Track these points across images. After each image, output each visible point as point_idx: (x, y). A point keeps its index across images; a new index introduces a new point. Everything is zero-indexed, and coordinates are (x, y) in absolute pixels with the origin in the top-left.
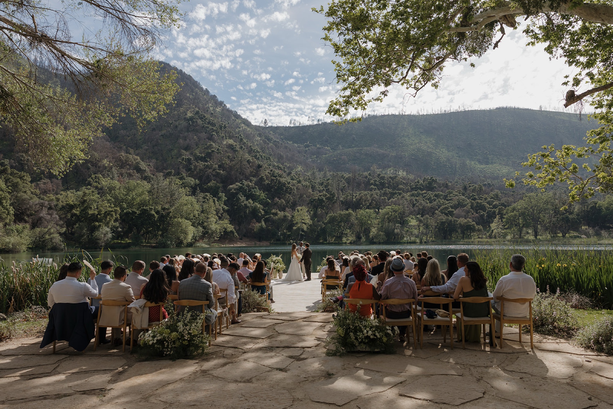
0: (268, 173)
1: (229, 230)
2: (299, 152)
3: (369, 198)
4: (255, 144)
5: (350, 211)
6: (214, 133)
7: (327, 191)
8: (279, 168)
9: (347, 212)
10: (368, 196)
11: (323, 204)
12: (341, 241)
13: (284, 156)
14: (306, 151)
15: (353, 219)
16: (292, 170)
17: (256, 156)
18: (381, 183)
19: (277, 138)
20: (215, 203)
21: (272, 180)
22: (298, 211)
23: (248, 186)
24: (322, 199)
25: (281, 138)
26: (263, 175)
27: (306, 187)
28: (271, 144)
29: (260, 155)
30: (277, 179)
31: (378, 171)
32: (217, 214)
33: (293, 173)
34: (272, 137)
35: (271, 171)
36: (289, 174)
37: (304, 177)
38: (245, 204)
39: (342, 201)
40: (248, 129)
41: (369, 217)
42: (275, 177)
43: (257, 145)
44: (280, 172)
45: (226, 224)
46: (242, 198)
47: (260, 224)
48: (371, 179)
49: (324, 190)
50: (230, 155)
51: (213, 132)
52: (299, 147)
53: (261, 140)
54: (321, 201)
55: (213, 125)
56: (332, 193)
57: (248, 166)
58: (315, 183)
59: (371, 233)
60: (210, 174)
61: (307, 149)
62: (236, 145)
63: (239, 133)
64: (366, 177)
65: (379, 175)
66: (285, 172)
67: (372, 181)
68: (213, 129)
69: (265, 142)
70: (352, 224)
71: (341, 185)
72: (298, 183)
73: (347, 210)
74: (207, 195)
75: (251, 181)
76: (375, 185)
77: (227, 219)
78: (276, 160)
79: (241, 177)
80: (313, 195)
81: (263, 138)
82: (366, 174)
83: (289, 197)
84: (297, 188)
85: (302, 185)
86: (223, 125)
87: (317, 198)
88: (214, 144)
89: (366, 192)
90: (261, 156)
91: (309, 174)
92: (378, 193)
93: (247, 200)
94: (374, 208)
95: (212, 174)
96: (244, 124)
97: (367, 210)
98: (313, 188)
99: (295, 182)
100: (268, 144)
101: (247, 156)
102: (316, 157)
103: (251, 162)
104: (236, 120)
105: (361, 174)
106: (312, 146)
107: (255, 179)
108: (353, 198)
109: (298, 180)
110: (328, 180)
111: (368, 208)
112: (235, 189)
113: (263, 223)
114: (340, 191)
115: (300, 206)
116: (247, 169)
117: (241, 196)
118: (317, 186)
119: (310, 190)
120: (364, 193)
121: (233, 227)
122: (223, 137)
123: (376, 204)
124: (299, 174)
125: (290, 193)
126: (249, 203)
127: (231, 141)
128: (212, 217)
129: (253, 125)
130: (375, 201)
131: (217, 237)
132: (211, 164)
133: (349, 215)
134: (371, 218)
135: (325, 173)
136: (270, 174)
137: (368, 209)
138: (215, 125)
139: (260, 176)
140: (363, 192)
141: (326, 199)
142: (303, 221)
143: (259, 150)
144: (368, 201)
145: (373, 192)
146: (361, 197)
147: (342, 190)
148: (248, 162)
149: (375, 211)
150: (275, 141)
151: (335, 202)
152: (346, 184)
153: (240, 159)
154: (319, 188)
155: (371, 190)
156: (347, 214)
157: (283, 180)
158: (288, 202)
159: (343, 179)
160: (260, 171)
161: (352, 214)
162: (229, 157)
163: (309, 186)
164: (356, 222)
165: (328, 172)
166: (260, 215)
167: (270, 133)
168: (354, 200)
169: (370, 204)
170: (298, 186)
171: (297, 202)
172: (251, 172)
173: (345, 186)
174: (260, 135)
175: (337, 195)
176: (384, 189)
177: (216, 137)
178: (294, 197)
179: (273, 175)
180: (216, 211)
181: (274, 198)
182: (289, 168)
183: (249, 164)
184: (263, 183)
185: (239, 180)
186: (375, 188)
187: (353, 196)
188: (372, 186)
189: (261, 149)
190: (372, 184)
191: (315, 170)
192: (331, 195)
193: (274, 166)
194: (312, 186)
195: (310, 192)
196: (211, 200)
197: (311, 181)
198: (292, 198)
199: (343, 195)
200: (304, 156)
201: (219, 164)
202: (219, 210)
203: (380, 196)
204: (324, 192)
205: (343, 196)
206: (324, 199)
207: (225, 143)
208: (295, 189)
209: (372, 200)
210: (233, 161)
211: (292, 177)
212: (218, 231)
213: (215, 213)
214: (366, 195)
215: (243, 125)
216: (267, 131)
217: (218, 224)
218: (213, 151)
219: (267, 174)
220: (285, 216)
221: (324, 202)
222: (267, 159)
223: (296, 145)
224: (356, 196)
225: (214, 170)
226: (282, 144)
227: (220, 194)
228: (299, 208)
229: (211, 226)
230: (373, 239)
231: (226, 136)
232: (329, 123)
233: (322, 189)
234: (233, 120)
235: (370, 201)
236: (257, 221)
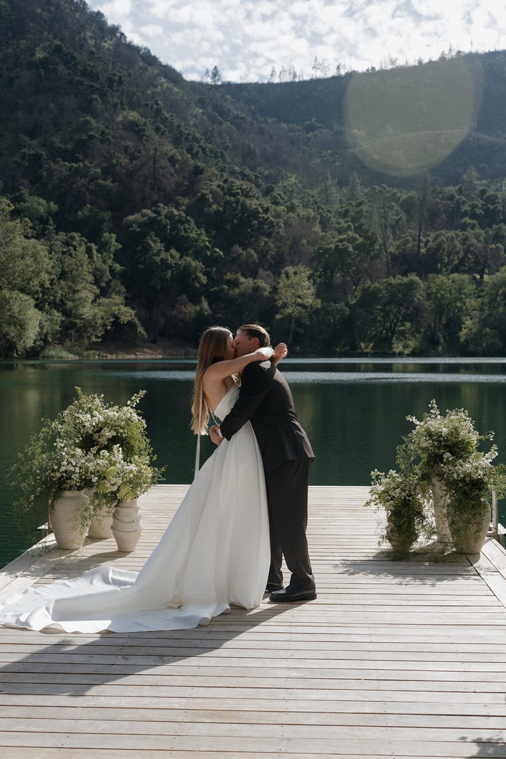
0: (219, 186)
1: (124, 319)
2: (292, 142)
3: (459, 246)
4: (191, 123)
5: (413, 277)
6: (94, 96)
7: (359, 229)
8: (244, 177)
9: (405, 280)
10: (457, 243)
11: (349, 261)
12: (391, 348)
13: (258, 152)
14: (309, 139)
15: (419, 296)
16: (276, 182)
17: (190, 150)
18: (487, 210)
19: (242, 111)
20: (91, 256)
21: (227, 203)
22: (288, 277)
23: (170, 216)
24: (346, 249)
25: (250, 110)
26: (205, 192)
27: (308, 220)
28: (226, 125)
29: (201, 147)
30: (238, 202)
31: (480, 185)
32: (97, 282)
33: (277, 191)
34: (230, 107)
35: (226, 181)
36: (267, 192)
37: (302, 198)
38: (162, 260)
39: (393, 255)
40: (176, 89)
41: (460, 290)
42: (234, 195)
43: (195, 126)
44: (246, 185)
45: (117, 304)
46: (156, 245)
47: (198, 308)
48: (464, 203)
49: (349, 228)
50: (130, 144)
51: (93, 92)
52: (292, 130)
53: (203, 114)
54: (342, 253)
55: (94, 77)
56: (370, 234)
57: (172, 170)
58: (329, 211)
59: (464, 331)
60: (83, 189)
61: (311, 134)
62: (145, 124)
63: (152, 98)
64: (451, 198)
65: (483, 192)
66: (258, 186)
67: (466, 208)
68: (92, 86)
69: (212, 119)
70: (418, 310)
71: (392, 217)
72: (288, 211)
73: (405, 274)
74: (73, 238)
75: (177, 206)
76: (473, 216)
77: (119, 293)
78: (238, 159)
79: (155, 197)
80: (323, 238)
81: (210, 110)
82: (451, 189)
83: (266, 243)
84: (285, 223)
85: (298, 215)
86: (117, 78)
87: (333, 246)
88: (93, 122)
89: (452, 234)
90: (204, 150)
91: (315, 192)
92: (480, 235)
93: (167, 250)
94: (469, 271)
95: (87, 189)
96: (166, 77)
97: (455, 276)
98: (324, 223)
99: (280, 208)
100: (221, 123)
101: (170, 149)
102: (332, 155)
103: (177, 161)
104: (146, 69)
105: (439, 190)
106: (321, 127)
107: (186, 201)
108: (419, 247)
109: (289, 204)
110: (360, 204)
111: (456, 269)
112: (140, 225)
113: (205, 305)
114: (389, 232)
115: (292, 263)
116: (169, 176)
117: (154, 241)
118: (333, 219)
119: (317, 228)
120: (446, 234)
121: (133, 312)
122: (116, 105)
123: (477, 262)
124: (292, 192)
125: (269, 235)
126: (172, 256)
127: (133, 115)
128: (85, 288)
129: (186, 81)
130: (472, 253)
131: (97, 337)
132: (86, 166)
133: (411, 285)
134: (465, 294)
135: (353, 189)
136: (222, 188)
137: (458, 272)
138: (98, 78)
139: (199, 194)
140: (443, 232)
141: (355, 248)
142: (300, 301)
143: (198, 135)
144: (457, 253)
145: (469, 233)
146: (439, 246)
147: (393, 228)
148: (172, 160)
149: (474, 278)
150: (237, 117)
151: (377, 256)
152: (403, 216)
153: (152, 152)
154: (339, 223)
155: (464, 227)
156: (405, 284)
157: (252, 204)
158: (263, 255)
159: (396, 202)
160: (199, 181)
161: (418, 284)
162: (126, 149)
163: (315, 218)
164: (427, 304)
165: (359, 188)
166: (197, 285)
167: (226, 100)
168: (423, 251)
169: (462, 262)
170: (289, 218)
171: (285, 256)
172: (178, 185)
173: (399, 219)
174: (201, 103)
175: (380, 241)
176: (495, 227)
177: (98, 105)
178: (278, 244)
179: (230, 192)
180: (94, 274)
181: (231, 246)
182: (267, 178)
183: (174, 166)
184: (206, 210)
185: (149, 202)
186: (474, 225)
187: (420, 241)
188: (467, 219)
189: (205, 133)
190: (466, 214)
191: (329, 183)
192: (367, 238)
193: (233, 173)
194: (322, 217)
195: (316, 233)
196: (82, 249)
197: (319, 207)
198: (272, 246)
199: (395, 239)
200: (304, 151)
201: (104, 165)
202: (103, 272)
203: (486, 242)
204: (351, 233)
205: (397, 243)
206: (351, 249)
207: (120, 119)
208: (283, 225)
209: (467, 251)
210: (137, 158)
211: (276, 198)
212: (100, 322)
213: (90, 278)
214: (452, 239)
215: (163, 80)
216: (218, 95)
217: (99, 304)
218: (91, 137)
219: (215, 188)
220: (257, 289)
221: (349, 254)
222: (217, 157)
223: (284, 125)
224: (428, 241)
225: (93, 179)
226: (252, 123)
227: (106, 234)
228: (290, 269)
229: (82, 311)
230: (467, 346)
231: (122, 104)
232: (363, 74)
233: (345, 225)
234: (141, 68)
235: (461, 254)
236: (190, 301)
